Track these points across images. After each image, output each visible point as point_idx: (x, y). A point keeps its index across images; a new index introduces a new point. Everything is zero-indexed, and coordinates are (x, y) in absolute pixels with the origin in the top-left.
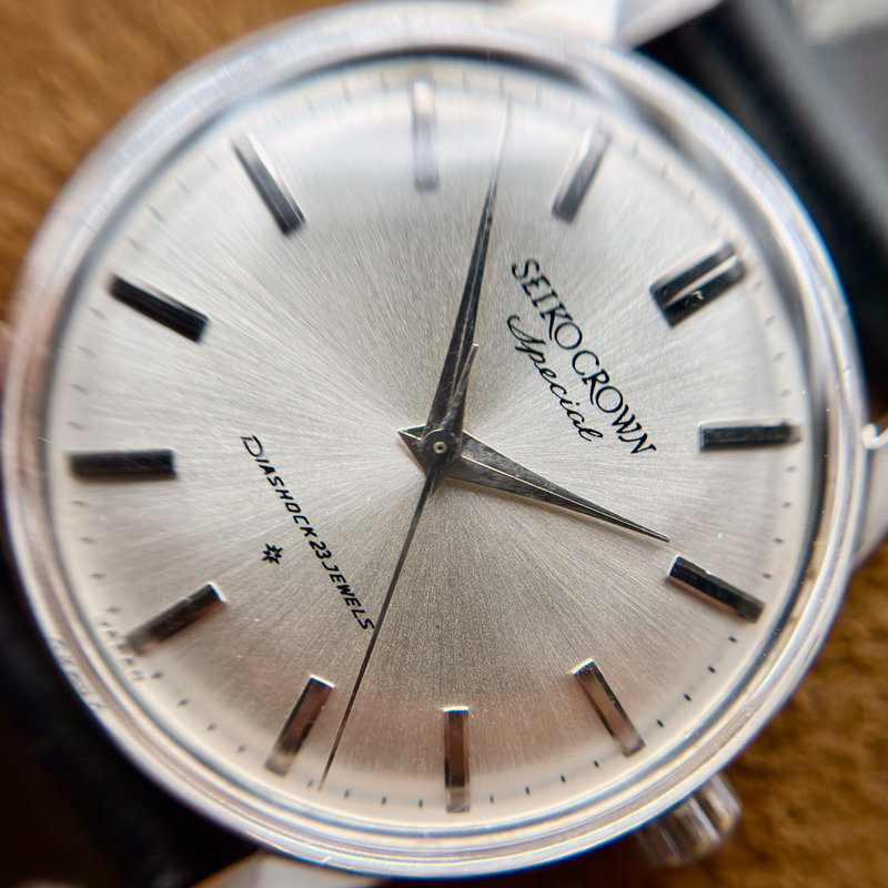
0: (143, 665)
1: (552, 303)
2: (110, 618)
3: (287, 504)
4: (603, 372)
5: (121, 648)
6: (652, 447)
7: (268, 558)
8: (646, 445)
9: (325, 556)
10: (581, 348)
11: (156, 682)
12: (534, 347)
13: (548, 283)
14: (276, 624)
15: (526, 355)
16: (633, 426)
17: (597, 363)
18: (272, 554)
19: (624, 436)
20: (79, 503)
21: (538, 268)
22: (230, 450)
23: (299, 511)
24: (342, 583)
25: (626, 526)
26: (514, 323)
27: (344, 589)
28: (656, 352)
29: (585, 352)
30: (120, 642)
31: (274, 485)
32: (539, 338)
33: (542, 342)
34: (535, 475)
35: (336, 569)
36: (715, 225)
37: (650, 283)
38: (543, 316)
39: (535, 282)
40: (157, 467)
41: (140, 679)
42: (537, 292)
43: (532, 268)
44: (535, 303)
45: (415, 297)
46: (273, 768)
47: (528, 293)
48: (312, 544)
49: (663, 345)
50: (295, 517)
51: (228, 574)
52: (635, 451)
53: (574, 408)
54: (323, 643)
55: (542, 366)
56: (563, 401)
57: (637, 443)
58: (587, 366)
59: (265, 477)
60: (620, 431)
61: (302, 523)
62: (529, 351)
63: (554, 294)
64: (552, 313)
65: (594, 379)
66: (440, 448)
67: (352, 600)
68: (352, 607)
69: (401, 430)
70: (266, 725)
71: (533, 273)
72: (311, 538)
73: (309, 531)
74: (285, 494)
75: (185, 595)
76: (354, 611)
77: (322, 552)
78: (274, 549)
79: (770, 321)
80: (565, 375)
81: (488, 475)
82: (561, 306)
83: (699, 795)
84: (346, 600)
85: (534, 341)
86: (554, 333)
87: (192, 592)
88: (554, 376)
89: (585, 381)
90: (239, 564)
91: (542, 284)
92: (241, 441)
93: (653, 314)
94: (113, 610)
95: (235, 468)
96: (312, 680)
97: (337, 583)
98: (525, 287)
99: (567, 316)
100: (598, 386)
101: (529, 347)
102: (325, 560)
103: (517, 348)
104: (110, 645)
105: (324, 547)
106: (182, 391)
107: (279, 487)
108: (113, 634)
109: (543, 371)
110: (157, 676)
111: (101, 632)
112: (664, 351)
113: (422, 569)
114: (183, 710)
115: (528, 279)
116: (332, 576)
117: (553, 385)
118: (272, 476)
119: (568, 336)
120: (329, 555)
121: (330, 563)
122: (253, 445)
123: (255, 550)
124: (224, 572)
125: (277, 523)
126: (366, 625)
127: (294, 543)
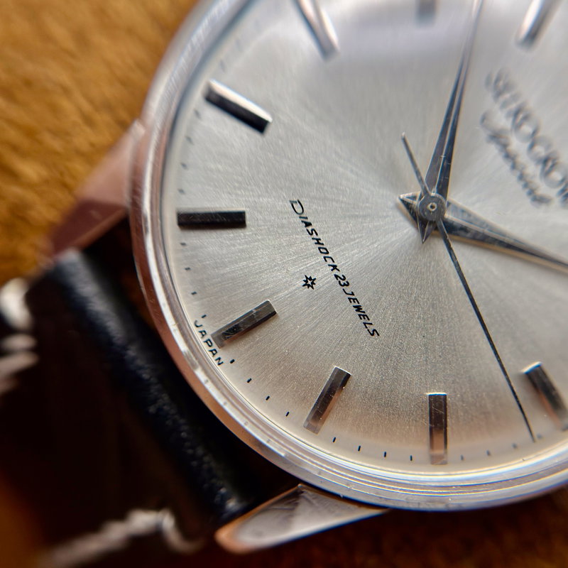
0: (224, 354)
2: (203, 322)
3: (319, 249)
7: (306, 284)
9: (345, 285)
11: (231, 366)
14: (312, 330)
18: (309, 282)
20: (183, 244)
23: (328, 253)
24: (356, 304)
27: (358, 308)
30: (209, 337)
31: (311, 234)
35: (353, 294)
40: (235, 221)
41: (220, 364)
48: (336, 276)
50: (325, 258)
51: (281, 295)
54: (343, 344)
59: (305, 229)
61: (330, 261)
66: (432, 207)
67: (363, 316)
68: (363, 320)
69: (402, 196)
70: (304, 398)
72: (335, 272)
73: (335, 267)
74: (318, 241)
75: (250, 307)
76: (365, 324)
77: (343, 282)
78: (310, 279)
84: (360, 315)
87: (257, 306)
90: (286, 289)
92: (289, 203)
94: (205, 317)
95: (285, 222)
96: (337, 369)
97: (353, 304)
102: (345, 287)
105: (344, 279)
107: (314, 236)
110: (232, 362)
114: (248, 386)
116: (350, 299)
118: (310, 228)
120: (348, 284)
121: (348, 290)
122: (297, 207)
123: (298, 278)
124: (277, 293)
125: (312, 262)
126: (373, 333)
127: (324, 276)
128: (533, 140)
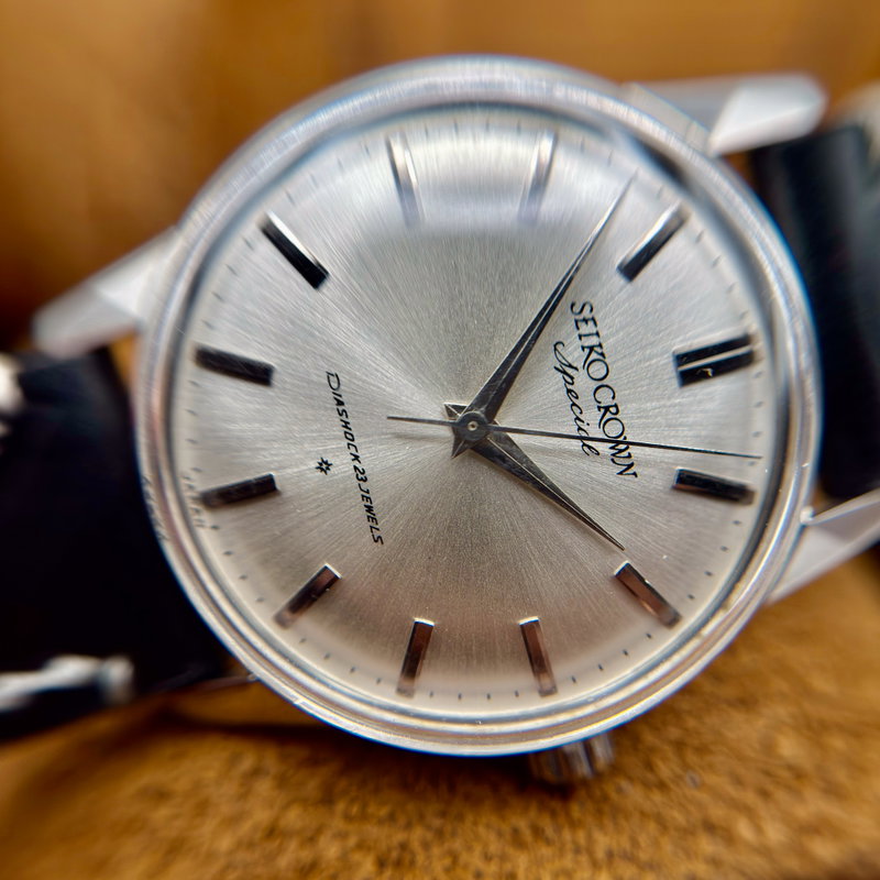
0: (207, 517)
1: (594, 341)
2: (193, 475)
3: (346, 433)
4: (616, 406)
5: (195, 499)
6: (635, 474)
7: (320, 468)
8: (630, 471)
9: (362, 479)
10: (605, 382)
11: (213, 532)
12: (569, 370)
13: (595, 324)
14: (312, 518)
15: (560, 375)
16: (625, 454)
17: (614, 398)
18: (324, 466)
19: (615, 459)
20: (194, 383)
21: (592, 310)
22: (315, 378)
23: (353, 440)
24: (369, 504)
25: (595, 528)
26: (560, 347)
27: (369, 509)
28: (662, 403)
29: (607, 386)
30: (194, 494)
31: (341, 415)
32: (575, 365)
33: (576, 369)
34: (536, 468)
35: (368, 492)
36: (742, 316)
37: (674, 349)
38: (583, 348)
39: (586, 321)
40: (258, 374)
41: (202, 526)
42: (586, 329)
43: (587, 308)
44: (580, 337)
45: (491, 305)
46: (281, 621)
47: (578, 328)
48: (356, 468)
49: (669, 398)
50: (349, 444)
51: (289, 471)
52: (621, 473)
53: (585, 427)
54: (341, 543)
55: (570, 387)
56: (578, 418)
57: (624, 467)
58: (605, 397)
59: (336, 407)
60: (614, 455)
61: (353, 450)
62: (564, 372)
63: (597, 334)
64: (591, 349)
65: (607, 409)
66: (473, 426)
67: (372, 518)
68: (370, 523)
69: (447, 403)
70: (283, 589)
71: (586, 313)
72: (356, 463)
73: (356, 458)
74: (346, 425)
75: (251, 476)
76: (371, 527)
77: (361, 476)
78: (326, 463)
79: (759, 405)
80: (586, 400)
81: (503, 458)
82: (600, 346)
83: (587, 743)
84: (369, 517)
85: (570, 366)
86: (588, 364)
87: (258, 476)
88: (577, 398)
89: (599, 408)
90: (297, 466)
91: (591, 323)
92: (326, 375)
93: (670, 373)
94: (197, 470)
95: (316, 393)
96: (326, 568)
97: (365, 503)
98: (576, 322)
99: (602, 354)
100: (608, 416)
101: (565, 370)
102: (361, 482)
103: (556, 368)
104: (187, 494)
105: (363, 473)
106: (292, 323)
107: (344, 418)
108: (191, 487)
109: (569, 391)
110: (215, 528)
111: (183, 482)
112: (669, 403)
113: (431, 512)
114: (226, 558)
115: (581, 317)
116: (363, 496)
117: (574, 404)
118: (341, 408)
119: (598, 370)
120: (365, 480)
121: (364, 486)
122: (333, 379)
123: (313, 459)
124: (285, 468)
125: (333, 445)
126: (378, 539)
127: (342, 465)
128: (601, 384)
